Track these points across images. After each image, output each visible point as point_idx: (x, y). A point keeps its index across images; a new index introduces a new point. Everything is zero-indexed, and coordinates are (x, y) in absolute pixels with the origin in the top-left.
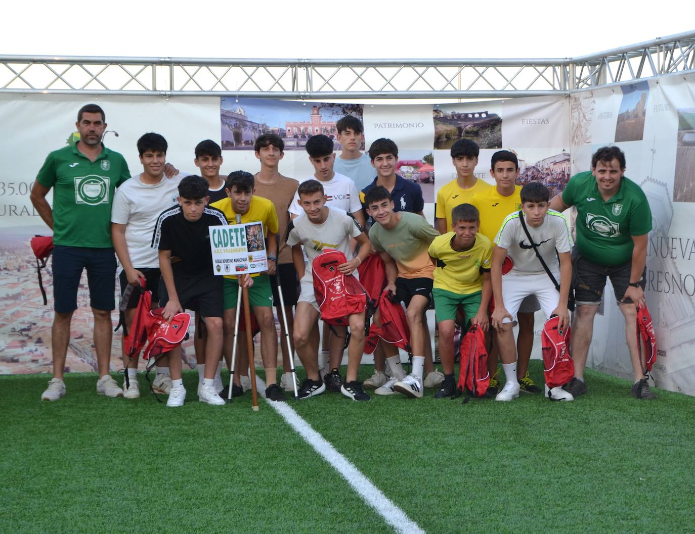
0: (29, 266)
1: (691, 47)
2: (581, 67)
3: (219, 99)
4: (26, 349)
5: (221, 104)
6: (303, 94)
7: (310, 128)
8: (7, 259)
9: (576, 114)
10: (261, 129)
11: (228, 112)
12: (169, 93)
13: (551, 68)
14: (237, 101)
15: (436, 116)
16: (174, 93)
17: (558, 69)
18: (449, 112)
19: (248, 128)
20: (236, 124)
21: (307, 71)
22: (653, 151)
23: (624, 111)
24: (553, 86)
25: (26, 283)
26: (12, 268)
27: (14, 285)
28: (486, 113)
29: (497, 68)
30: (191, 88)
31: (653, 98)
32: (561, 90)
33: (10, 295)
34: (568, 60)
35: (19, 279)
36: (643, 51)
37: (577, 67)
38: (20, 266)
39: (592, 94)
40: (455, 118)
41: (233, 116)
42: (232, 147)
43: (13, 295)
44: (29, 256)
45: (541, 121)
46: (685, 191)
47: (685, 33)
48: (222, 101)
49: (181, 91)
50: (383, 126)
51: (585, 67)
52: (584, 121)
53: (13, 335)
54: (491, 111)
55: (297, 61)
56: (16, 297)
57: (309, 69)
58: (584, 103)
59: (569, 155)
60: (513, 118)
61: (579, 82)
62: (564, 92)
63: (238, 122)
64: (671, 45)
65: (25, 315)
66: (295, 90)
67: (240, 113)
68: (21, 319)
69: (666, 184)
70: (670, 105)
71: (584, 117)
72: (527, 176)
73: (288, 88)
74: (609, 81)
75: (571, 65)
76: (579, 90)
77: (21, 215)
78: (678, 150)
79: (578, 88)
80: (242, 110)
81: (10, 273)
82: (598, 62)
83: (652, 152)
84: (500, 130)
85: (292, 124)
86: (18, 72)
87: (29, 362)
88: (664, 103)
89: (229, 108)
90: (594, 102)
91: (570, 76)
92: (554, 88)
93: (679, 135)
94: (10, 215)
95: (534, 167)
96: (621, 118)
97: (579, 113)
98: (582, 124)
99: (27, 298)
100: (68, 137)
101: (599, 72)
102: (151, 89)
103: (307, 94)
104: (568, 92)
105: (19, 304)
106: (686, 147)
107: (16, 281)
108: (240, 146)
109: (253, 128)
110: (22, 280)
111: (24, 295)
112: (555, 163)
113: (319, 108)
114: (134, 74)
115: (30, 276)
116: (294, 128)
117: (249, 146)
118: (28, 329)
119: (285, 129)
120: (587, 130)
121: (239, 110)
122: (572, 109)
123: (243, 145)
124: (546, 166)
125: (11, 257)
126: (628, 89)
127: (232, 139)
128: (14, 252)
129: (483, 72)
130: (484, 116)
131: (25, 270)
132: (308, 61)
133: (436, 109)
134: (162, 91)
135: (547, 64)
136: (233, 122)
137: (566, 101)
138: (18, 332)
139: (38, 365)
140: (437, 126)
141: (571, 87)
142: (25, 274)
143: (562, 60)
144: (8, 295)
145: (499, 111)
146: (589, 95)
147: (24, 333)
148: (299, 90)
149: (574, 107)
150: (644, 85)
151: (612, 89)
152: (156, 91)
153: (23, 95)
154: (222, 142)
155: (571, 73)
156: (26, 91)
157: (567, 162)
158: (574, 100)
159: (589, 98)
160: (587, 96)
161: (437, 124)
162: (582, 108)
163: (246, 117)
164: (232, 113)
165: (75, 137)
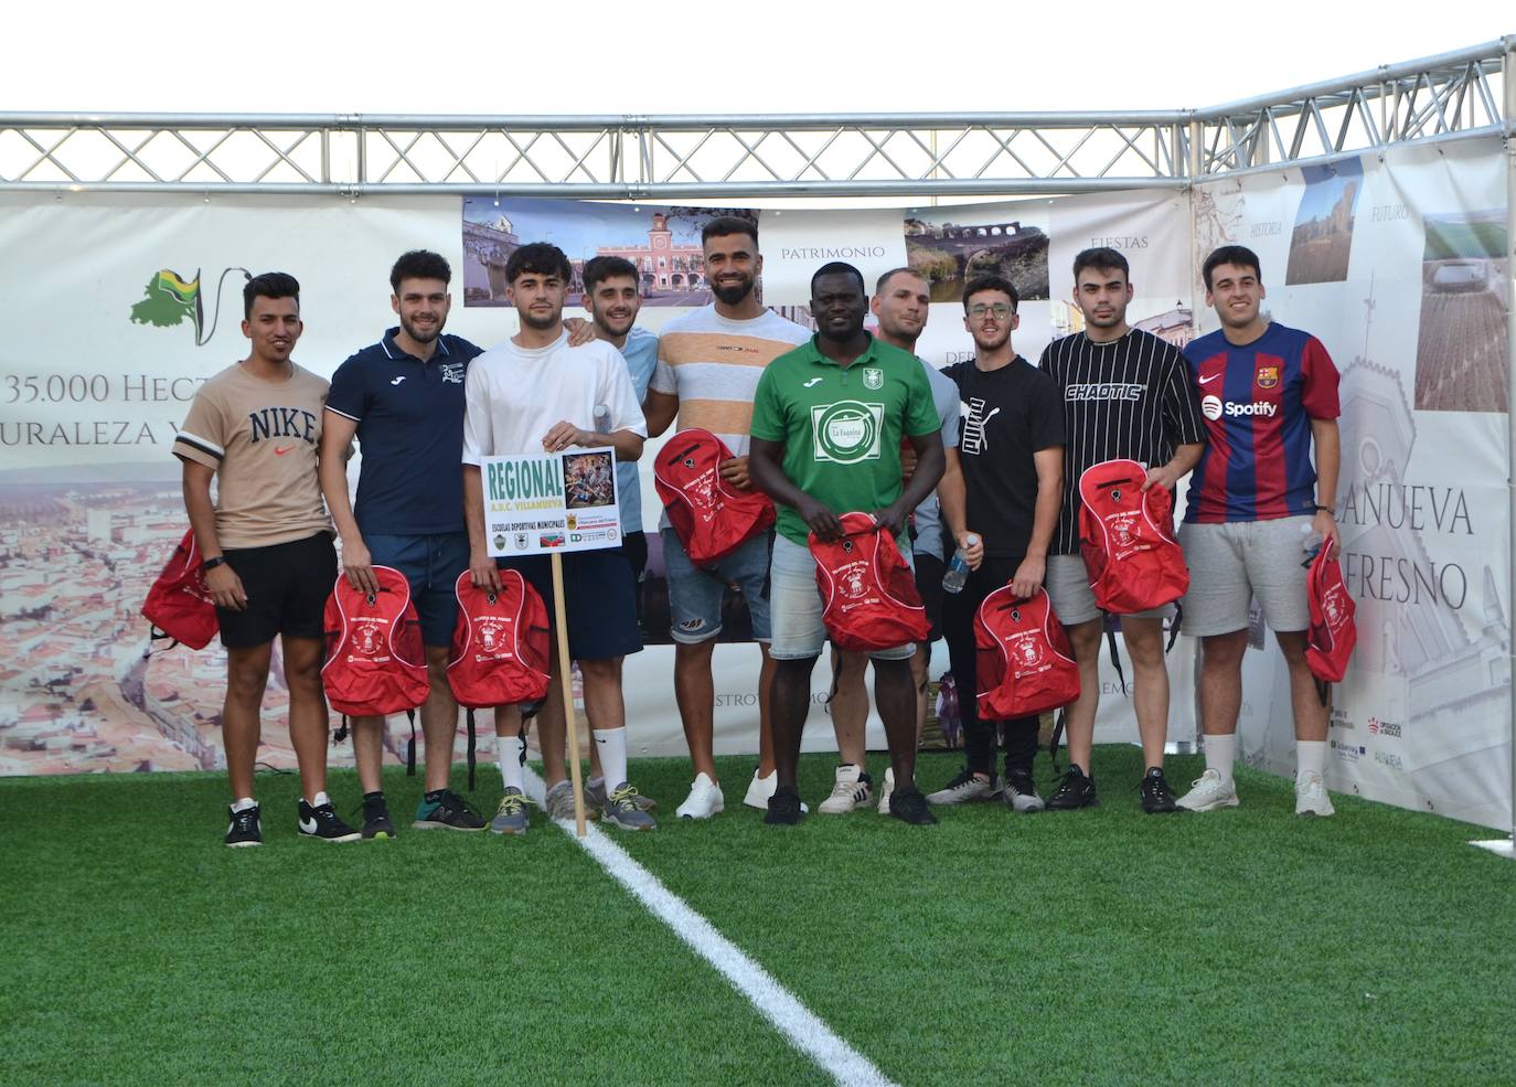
0: (68, 548)
1: (1452, 85)
2: (1216, 129)
3: (459, 200)
4: (62, 723)
5: (464, 210)
6: (635, 188)
7: (648, 258)
8: (23, 535)
9: (1204, 228)
11: (479, 226)
12: (357, 188)
13: (1150, 132)
14: (497, 204)
15: (912, 232)
16: (366, 188)
17: (1166, 134)
18: (938, 224)
20: (495, 251)
21: (642, 141)
22: (1370, 303)
23: (1307, 219)
24: (1155, 167)
25: (60, 585)
26: (34, 553)
27: (36, 589)
28: (1016, 225)
29: (1039, 131)
30: (402, 177)
31: (1371, 192)
32: (1172, 178)
33: (30, 610)
34: (1188, 114)
35: (46, 576)
36: (1350, 94)
37: (1207, 128)
38: (48, 549)
39: (1240, 185)
40: (951, 236)
41: (489, 235)
42: (485, 301)
43: (35, 610)
44: (66, 528)
45: (1130, 242)
46: (1440, 387)
47: (1442, 55)
48: (465, 203)
49: (381, 183)
50: (801, 253)
51: (1224, 129)
53: (34, 693)
54: (1027, 223)
55: (621, 120)
56: (40, 614)
57: (647, 135)
58: (1222, 203)
59: (1190, 314)
60: (1073, 236)
61: (1212, 160)
62: (1179, 181)
63: (498, 248)
64: (1412, 81)
65: (58, 652)
66: (617, 180)
67: (502, 230)
68: (50, 660)
69: (1398, 372)
70: (1408, 205)
71: (1223, 232)
73: (603, 177)
74: (1275, 157)
75: (1193, 125)
76: (1210, 177)
77: (51, 443)
78: (1425, 301)
79: (1209, 172)
80: (506, 222)
81: (29, 563)
82: (1251, 119)
83: (1366, 306)
84: (1045, 261)
86: (47, 148)
87: (67, 748)
88: (1395, 201)
89: (478, 217)
90: (1243, 201)
91: (1192, 147)
92: (1159, 174)
93: (1426, 269)
94: (30, 443)
96: (1300, 236)
97: (1211, 226)
99: (62, 616)
100: (148, 281)
101: (1254, 138)
102: (318, 178)
103: (641, 188)
104: (1188, 182)
105: (47, 629)
106: (1443, 295)
107: (40, 581)
108: (500, 299)
110: (52, 578)
111: (56, 610)
113: (667, 218)
114: (283, 149)
115: (70, 571)
118: (66, 681)
121: (501, 221)
122: (1197, 216)
125: (32, 531)
126: (1317, 173)
127: (486, 284)
128: (36, 521)
129: (1009, 141)
130: (1011, 231)
131: (60, 558)
132: (644, 119)
133: (911, 218)
134: (342, 184)
135: (1143, 124)
136: (489, 248)
137: (1184, 200)
138: (46, 686)
139: (85, 755)
140: (914, 254)
141: (1194, 169)
142: (59, 567)
143: (1176, 114)
144: (23, 610)
145: (1043, 222)
146: (1232, 185)
147: (57, 689)
148: (626, 181)
149: (1200, 212)
150: (1353, 165)
151: (1282, 174)
152: (329, 183)
153: (57, 195)
154: (466, 290)
155: (1194, 141)
156: (63, 187)
157: (1186, 328)
158: (1200, 198)
159: (1232, 192)
160: (1230, 189)
161: (913, 249)
162: (1218, 214)
163: (515, 238)
164: (487, 230)
165: (164, 281)
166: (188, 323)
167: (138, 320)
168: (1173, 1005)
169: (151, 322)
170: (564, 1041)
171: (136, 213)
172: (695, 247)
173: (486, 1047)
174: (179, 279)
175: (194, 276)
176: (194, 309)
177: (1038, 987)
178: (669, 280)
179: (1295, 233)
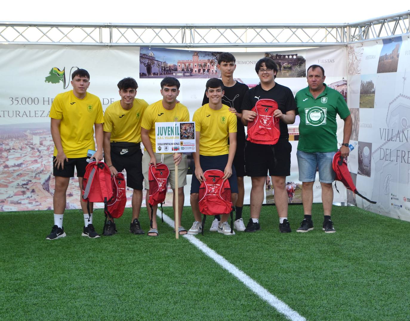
0: (27, 147)
2: (355, 28)
3: (139, 48)
4: (26, 196)
5: (140, 51)
6: (189, 45)
7: (192, 64)
8: (15, 143)
9: (351, 57)
10: (163, 65)
11: (144, 55)
12: (110, 44)
14: (150, 49)
16: (113, 44)
17: (339, 30)
18: (274, 54)
19: (155, 65)
22: (404, 79)
23: (383, 54)
24: (336, 39)
25: (25, 157)
26: (18, 148)
27: (19, 158)
28: (296, 55)
29: (303, 29)
32: (341, 42)
33: (16, 164)
34: (346, 24)
35: (21, 155)
37: (352, 28)
38: (22, 147)
39: (362, 45)
40: (278, 58)
42: (145, 77)
43: (18, 164)
44: (27, 141)
45: (329, 61)
48: (141, 49)
49: (116, 43)
51: (357, 29)
52: (356, 61)
53: (18, 187)
54: (299, 55)
55: (185, 25)
56: (19, 165)
57: (192, 30)
58: (356, 50)
59: (346, 81)
60: (313, 59)
62: (343, 44)
63: (149, 61)
65: (25, 176)
66: (184, 43)
67: (151, 55)
68: (22, 178)
71: (356, 58)
73: (180, 43)
74: (371, 37)
75: (348, 27)
76: (353, 42)
77: (22, 117)
79: (352, 41)
80: (152, 54)
81: (16, 151)
82: (364, 26)
84: (305, 66)
85: (181, 62)
86: (21, 32)
87: (27, 204)
89: (144, 52)
90: (363, 49)
91: (347, 34)
94: (16, 117)
96: (382, 59)
97: (353, 56)
98: (355, 63)
99: (26, 166)
100: (50, 70)
102: (99, 42)
103: (191, 45)
104: (346, 44)
105: (22, 170)
107: (19, 156)
108: (150, 76)
109: (159, 65)
110: (23, 155)
111: (24, 164)
112: (338, 86)
114: (89, 33)
115: (28, 153)
116: (182, 64)
117: (156, 76)
118: (27, 184)
119: (177, 65)
120: (358, 66)
121: (151, 53)
122: (349, 53)
123: (152, 75)
125: (17, 142)
126: (387, 41)
127: (146, 72)
128: (18, 139)
129: (295, 32)
130: (295, 57)
131: (25, 149)
132: (192, 25)
134: (106, 43)
135: (333, 27)
136: (147, 61)
137: (345, 49)
138: (21, 186)
139: (33, 205)
141: (348, 40)
142: (25, 152)
143: (343, 24)
144: (15, 164)
145: (304, 56)
146: (360, 45)
147: (24, 186)
148: (187, 43)
150: (399, 39)
151: (376, 41)
152: (102, 43)
153: (24, 45)
154: (140, 74)
155: (348, 32)
156: (25, 43)
157: (345, 85)
158: (350, 48)
159: (360, 47)
162: (355, 53)
163: (155, 58)
164: (147, 56)
165: (54, 70)
166: (61, 82)
167: (47, 82)
168: (369, 285)
169: (51, 82)
170: (192, 297)
171: (47, 51)
172: (205, 60)
173: (169, 298)
174: (59, 70)
175: (63, 69)
176: (63, 79)
177: (327, 279)
178: (197, 71)
179: (380, 58)
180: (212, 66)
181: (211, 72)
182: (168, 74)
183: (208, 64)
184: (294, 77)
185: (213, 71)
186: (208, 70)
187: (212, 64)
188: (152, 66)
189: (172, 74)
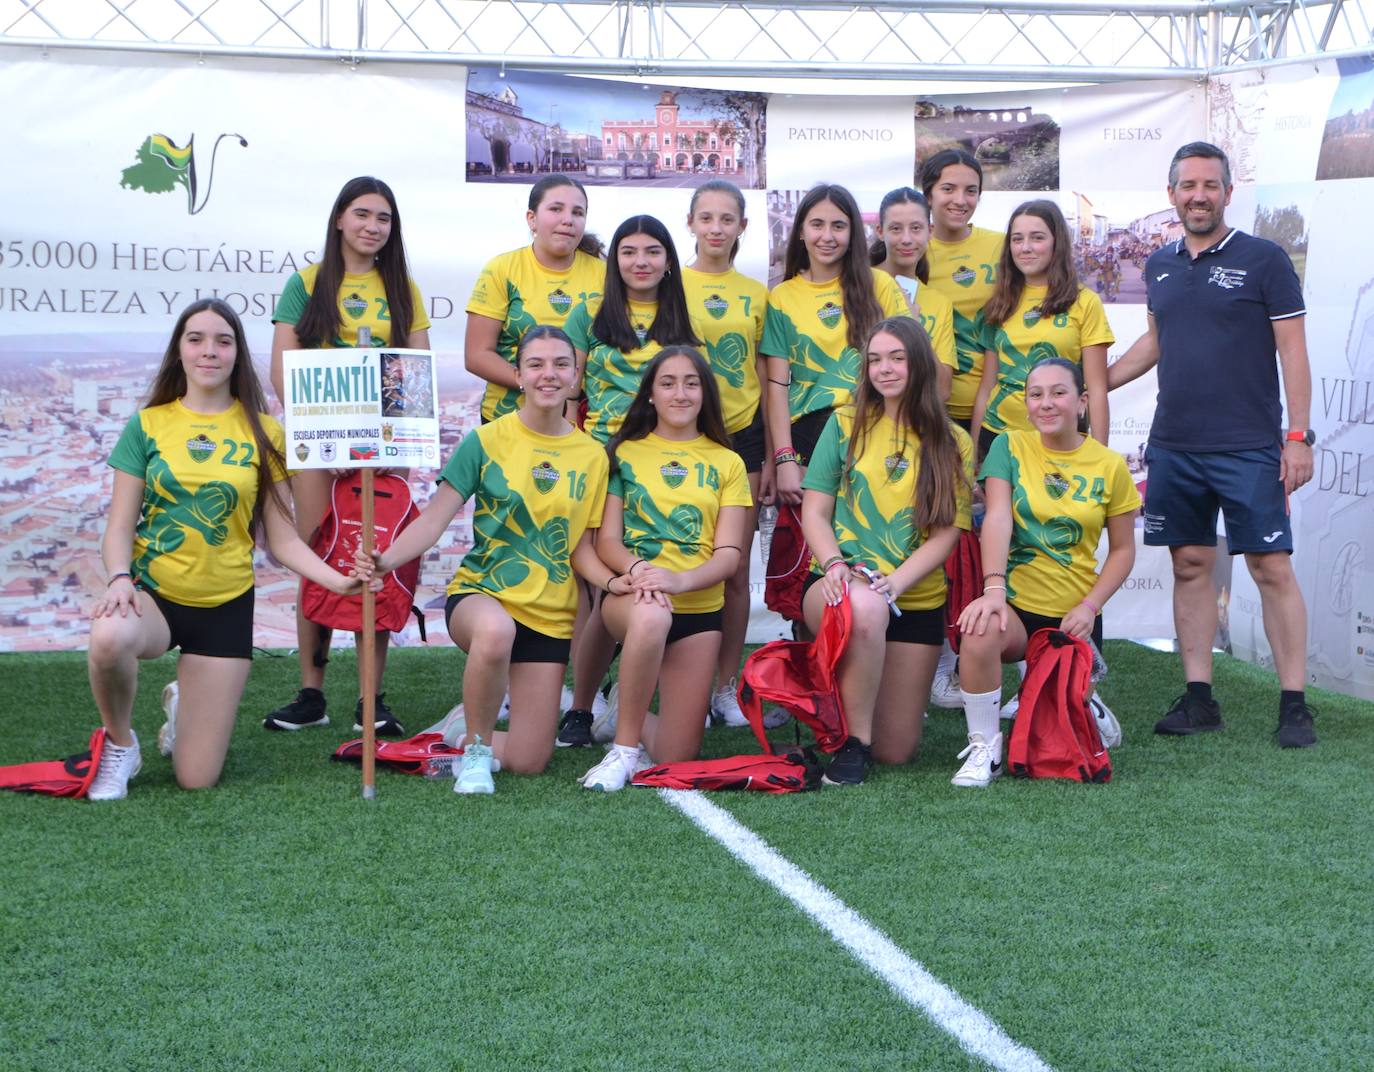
0: (53, 419)
2: (1238, 19)
3: (464, 70)
4: (44, 598)
5: (468, 81)
6: (644, 63)
7: (653, 135)
8: (6, 404)
9: (1221, 120)
10: (549, 137)
11: (483, 97)
12: (358, 54)
13: (1165, 20)
14: (502, 75)
15: (922, 114)
16: (367, 55)
17: (1181, 21)
18: (949, 107)
19: (522, 136)
20: (498, 124)
21: (651, 15)
23: (1341, 113)
24: (1170, 56)
25: (44, 457)
26: (17, 423)
27: (20, 460)
28: (1027, 111)
29: (1052, 17)
30: (404, 45)
32: (1186, 68)
33: (12, 482)
35: (29, 448)
37: (1226, 19)
38: (32, 420)
39: (1263, 77)
41: (492, 108)
42: (487, 176)
43: (18, 483)
44: (52, 399)
45: (1143, 133)
48: (470, 73)
49: (382, 51)
50: (808, 133)
51: (1245, 20)
52: (1240, 134)
53: (16, 567)
54: (1039, 109)
56: (23, 486)
58: (1241, 95)
60: (1085, 124)
62: (1194, 72)
63: (501, 122)
65: (41, 525)
66: (624, 55)
67: (506, 101)
68: (33, 534)
71: (1240, 125)
72: (1111, 249)
75: (1211, 14)
76: (1228, 68)
77: (36, 310)
79: (1227, 64)
80: (511, 94)
81: (12, 434)
84: (1056, 150)
85: (615, 126)
87: (50, 624)
89: (483, 87)
90: (1266, 93)
91: (1209, 40)
92: (1172, 61)
94: (13, 309)
95: (1126, 232)
96: (1334, 130)
97: (1228, 119)
98: (1237, 141)
99: (46, 489)
100: (139, 144)
102: (317, 44)
103: (652, 63)
104: (1204, 73)
105: (30, 502)
107: (24, 452)
108: (504, 174)
109: (534, 136)
110: (36, 450)
111: (40, 482)
112: (1172, 225)
113: (675, 95)
114: (281, 12)
115: (54, 442)
116: (620, 136)
117: (525, 175)
118: (50, 555)
119: (600, 137)
120: (1247, 154)
121: (506, 92)
122: (1212, 109)
123: (512, 172)
124: (1153, 230)
125: (15, 400)
127: (488, 159)
128: (19, 390)
129: (1023, 26)
130: (1022, 117)
131: (44, 429)
133: (923, 102)
134: (343, 49)
135: (1158, 12)
136: (492, 122)
137: (1198, 91)
138: (28, 559)
139: (69, 631)
140: (922, 138)
142: (44, 438)
143: (1195, 4)
144: (6, 482)
145: (1056, 112)
146: (1255, 77)
147: (40, 562)
148: (635, 56)
149: (1217, 104)
151: (1313, 65)
152: (328, 48)
153: (45, 51)
154: (468, 164)
155: (1211, 33)
156: (48, 42)
158: (1218, 90)
159: (1254, 84)
160: (1251, 82)
161: (921, 134)
162: (1236, 105)
163: (519, 110)
164: (491, 100)
165: (155, 145)
166: (180, 190)
167: (128, 186)
169: (142, 188)
171: (127, 73)
172: (701, 124)
174: (171, 143)
175: (188, 141)
176: (187, 176)
178: (673, 161)
179: (1327, 126)
180: (728, 143)
181: (723, 165)
182: (567, 170)
183: (713, 136)
184: (1017, 189)
185: (728, 161)
186: (712, 161)
187: (728, 136)
188: (511, 138)
189: (584, 168)
